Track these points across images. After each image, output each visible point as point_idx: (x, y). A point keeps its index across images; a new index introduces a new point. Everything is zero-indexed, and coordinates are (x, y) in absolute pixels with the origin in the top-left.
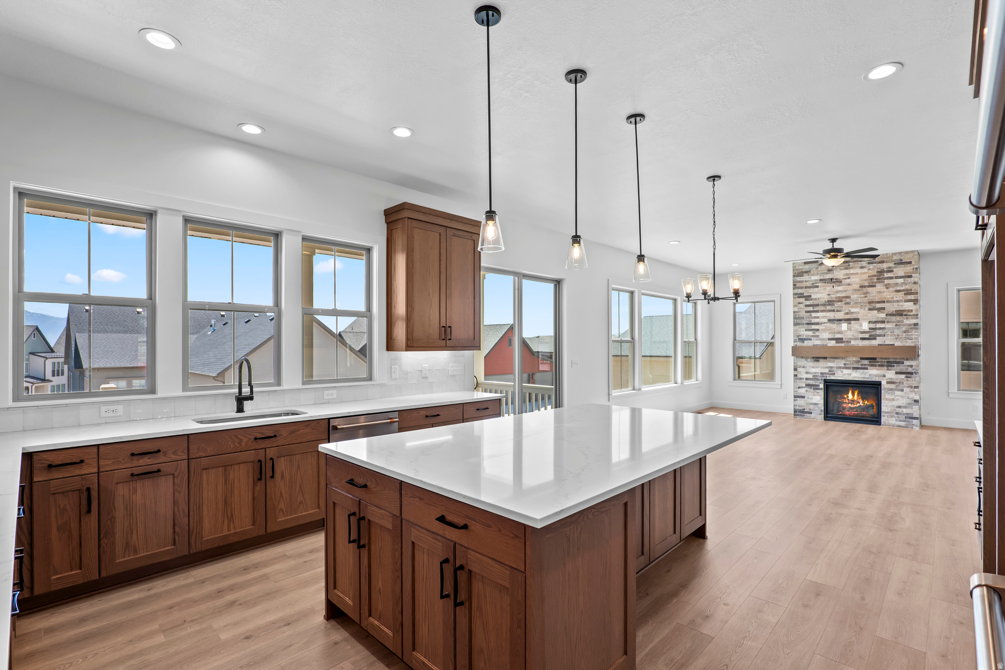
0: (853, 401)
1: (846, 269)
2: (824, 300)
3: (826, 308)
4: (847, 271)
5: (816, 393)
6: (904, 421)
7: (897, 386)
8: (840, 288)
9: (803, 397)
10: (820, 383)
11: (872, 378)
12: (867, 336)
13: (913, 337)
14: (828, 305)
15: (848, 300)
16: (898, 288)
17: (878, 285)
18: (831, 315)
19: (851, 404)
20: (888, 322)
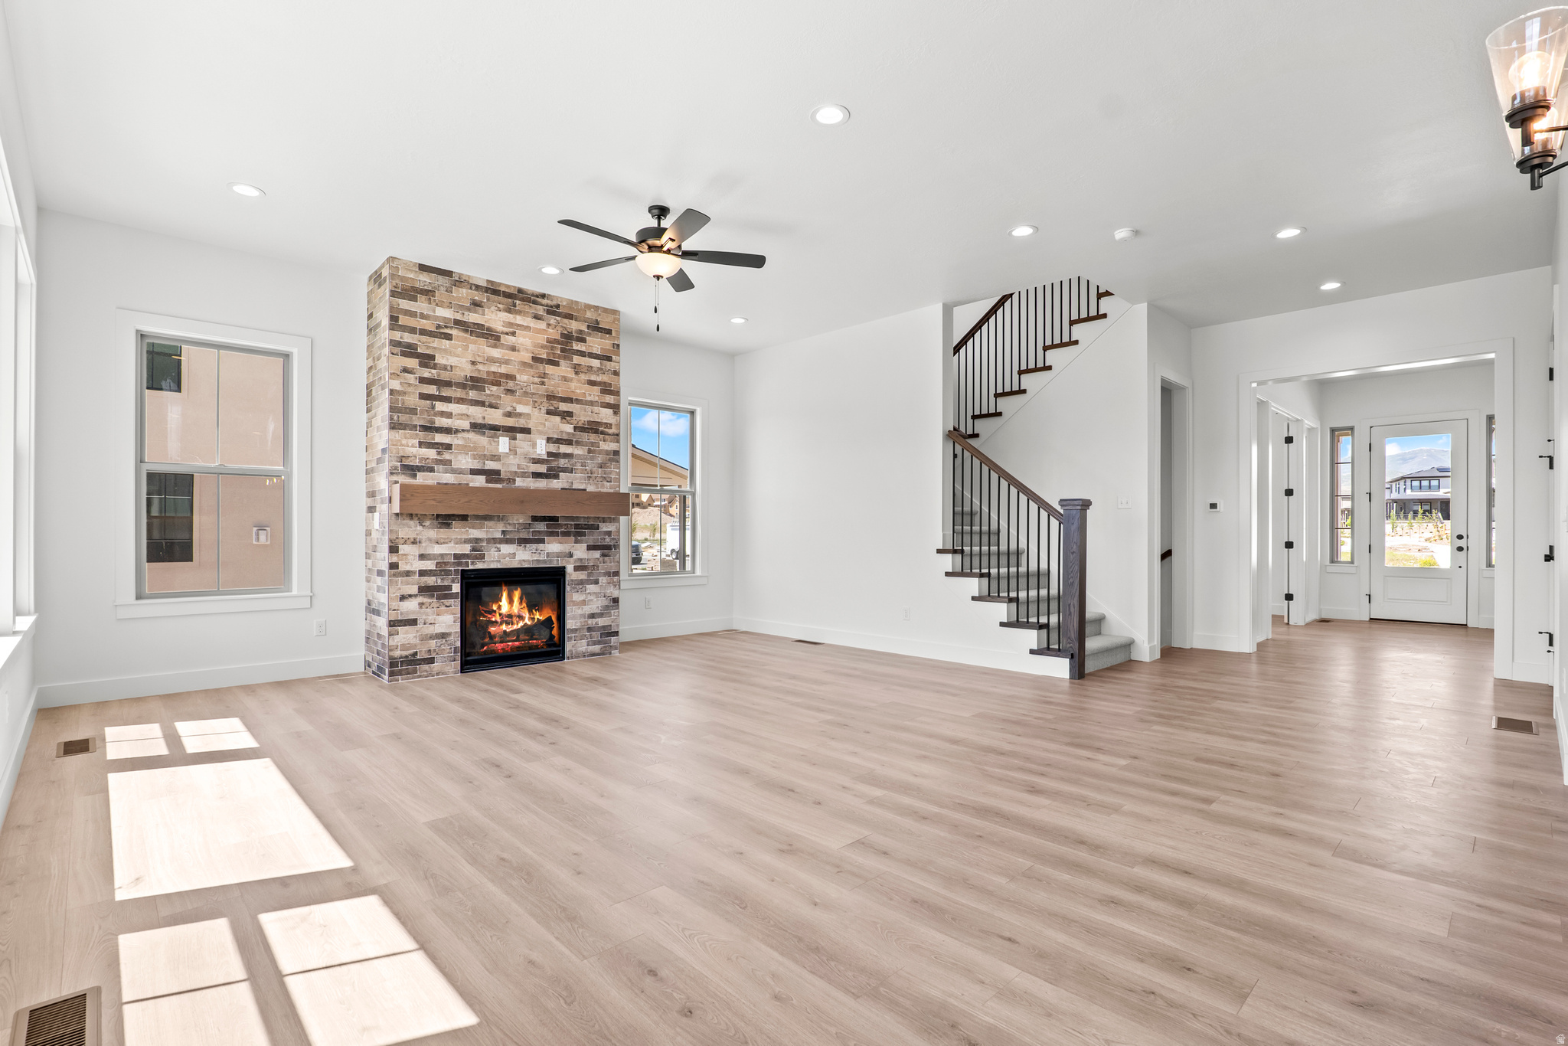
0: (509, 618)
1: (509, 311)
2: (463, 374)
3: (467, 393)
4: (510, 317)
5: (443, 608)
6: (599, 643)
7: (589, 575)
8: (496, 353)
9: (413, 622)
10: (453, 582)
11: (551, 561)
12: (542, 469)
13: (613, 477)
14: (473, 388)
15: (511, 384)
16: (593, 378)
17: (562, 362)
18: (477, 413)
19: (507, 623)
20: (578, 443)
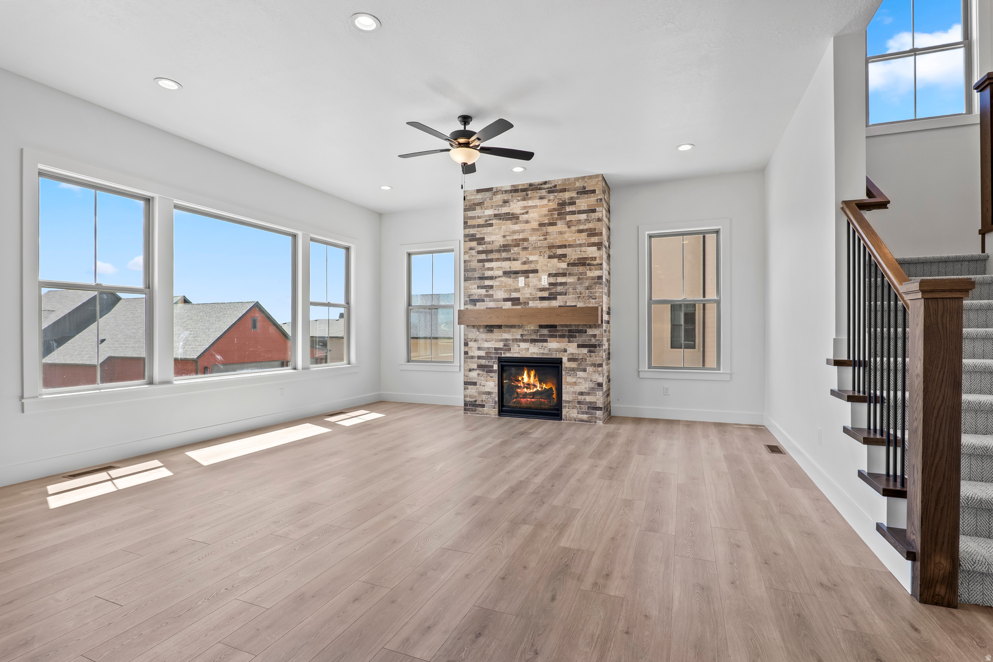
0: (528, 385)
1: (524, 199)
2: (498, 244)
3: (501, 255)
4: (525, 203)
5: (489, 378)
6: (587, 413)
7: (579, 365)
8: (517, 227)
9: (475, 384)
10: (494, 363)
11: (551, 354)
12: (545, 294)
13: (597, 295)
14: (504, 251)
15: (526, 244)
16: (581, 227)
17: (559, 222)
18: (507, 265)
19: (528, 388)
20: (570, 274)
